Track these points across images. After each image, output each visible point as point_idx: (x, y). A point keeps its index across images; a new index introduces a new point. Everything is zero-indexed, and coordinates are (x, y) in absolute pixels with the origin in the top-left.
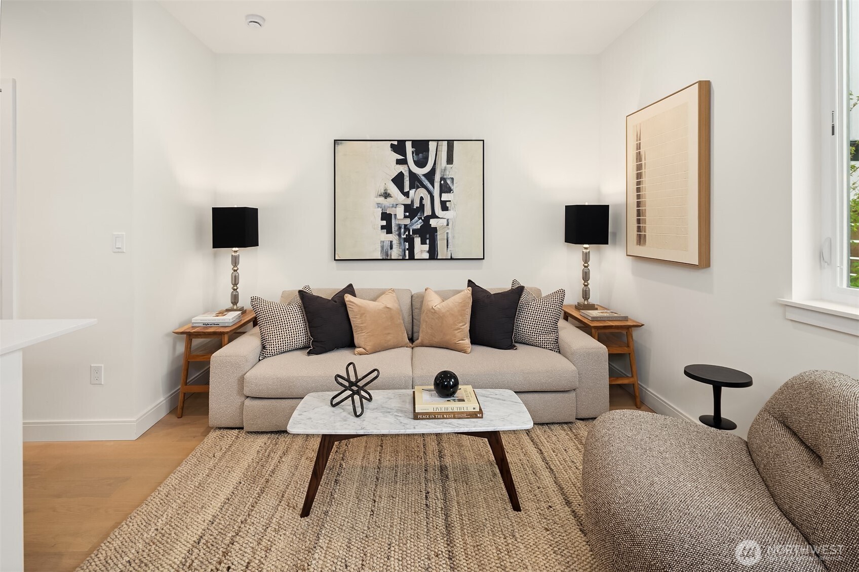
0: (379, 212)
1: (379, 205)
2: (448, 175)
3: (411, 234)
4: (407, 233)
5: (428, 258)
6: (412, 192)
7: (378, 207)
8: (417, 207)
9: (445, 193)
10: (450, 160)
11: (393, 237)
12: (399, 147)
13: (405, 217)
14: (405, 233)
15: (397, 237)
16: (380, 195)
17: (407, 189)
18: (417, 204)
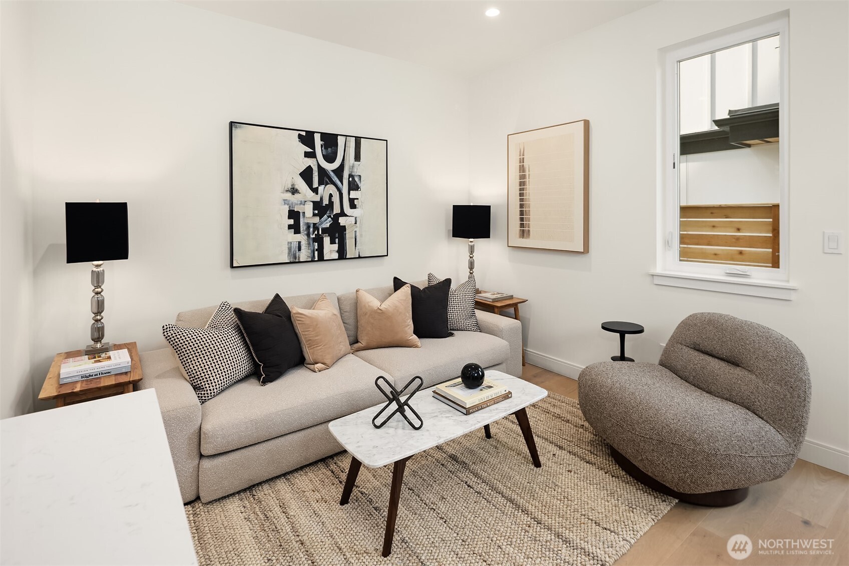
0: (285, 210)
1: (285, 202)
2: (356, 172)
3: (320, 233)
4: (316, 233)
5: (337, 258)
6: (321, 188)
7: (285, 204)
8: (326, 204)
9: (353, 190)
10: (357, 157)
11: (302, 238)
12: (307, 138)
13: (314, 215)
14: (314, 232)
15: (306, 237)
16: (287, 191)
17: (315, 185)
18: (326, 202)
